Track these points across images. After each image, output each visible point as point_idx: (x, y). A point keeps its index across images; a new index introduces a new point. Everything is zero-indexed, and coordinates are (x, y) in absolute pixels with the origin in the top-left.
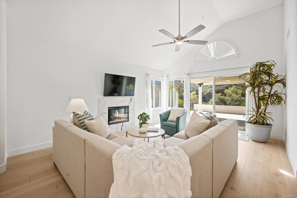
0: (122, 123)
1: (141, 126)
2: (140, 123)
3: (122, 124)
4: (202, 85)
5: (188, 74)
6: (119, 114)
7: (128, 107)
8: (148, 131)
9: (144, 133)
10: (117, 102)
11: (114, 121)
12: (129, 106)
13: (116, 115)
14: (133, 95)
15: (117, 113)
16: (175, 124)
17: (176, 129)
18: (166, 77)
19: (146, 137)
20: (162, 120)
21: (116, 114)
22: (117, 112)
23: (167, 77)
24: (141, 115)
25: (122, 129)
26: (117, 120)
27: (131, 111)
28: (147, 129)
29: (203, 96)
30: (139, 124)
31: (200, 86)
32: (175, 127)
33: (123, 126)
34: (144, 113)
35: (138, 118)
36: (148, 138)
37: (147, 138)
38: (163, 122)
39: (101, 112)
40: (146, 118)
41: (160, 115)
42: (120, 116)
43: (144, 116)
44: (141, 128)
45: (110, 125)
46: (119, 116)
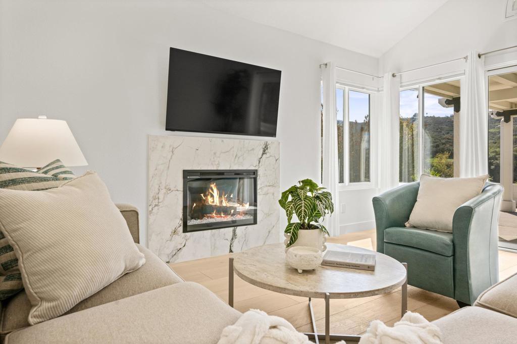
0: (232, 229)
1: (293, 241)
2: (290, 225)
3: (234, 232)
4: (512, 117)
5: (479, 56)
6: (220, 196)
7: (255, 172)
8: (326, 264)
9: (305, 272)
10: (215, 154)
11: (205, 221)
12: (259, 173)
13: (210, 199)
14: (273, 134)
15: (216, 193)
16: (447, 239)
17: (451, 259)
18: (388, 76)
19: (318, 295)
20: (384, 221)
21: (212, 196)
22: (215, 190)
23: (394, 76)
24: (293, 191)
25: (231, 251)
26: (216, 218)
27: (265, 189)
28: (322, 256)
29: (493, 167)
30: (287, 231)
31: (507, 120)
32: (450, 253)
33: (236, 241)
34: (308, 183)
35: (282, 203)
36: (327, 298)
37: (323, 301)
38: (387, 230)
39: (157, 187)
40: (317, 202)
41: (376, 201)
42: (224, 204)
43: (309, 194)
44: (291, 249)
45: (188, 234)
46: (221, 202)
